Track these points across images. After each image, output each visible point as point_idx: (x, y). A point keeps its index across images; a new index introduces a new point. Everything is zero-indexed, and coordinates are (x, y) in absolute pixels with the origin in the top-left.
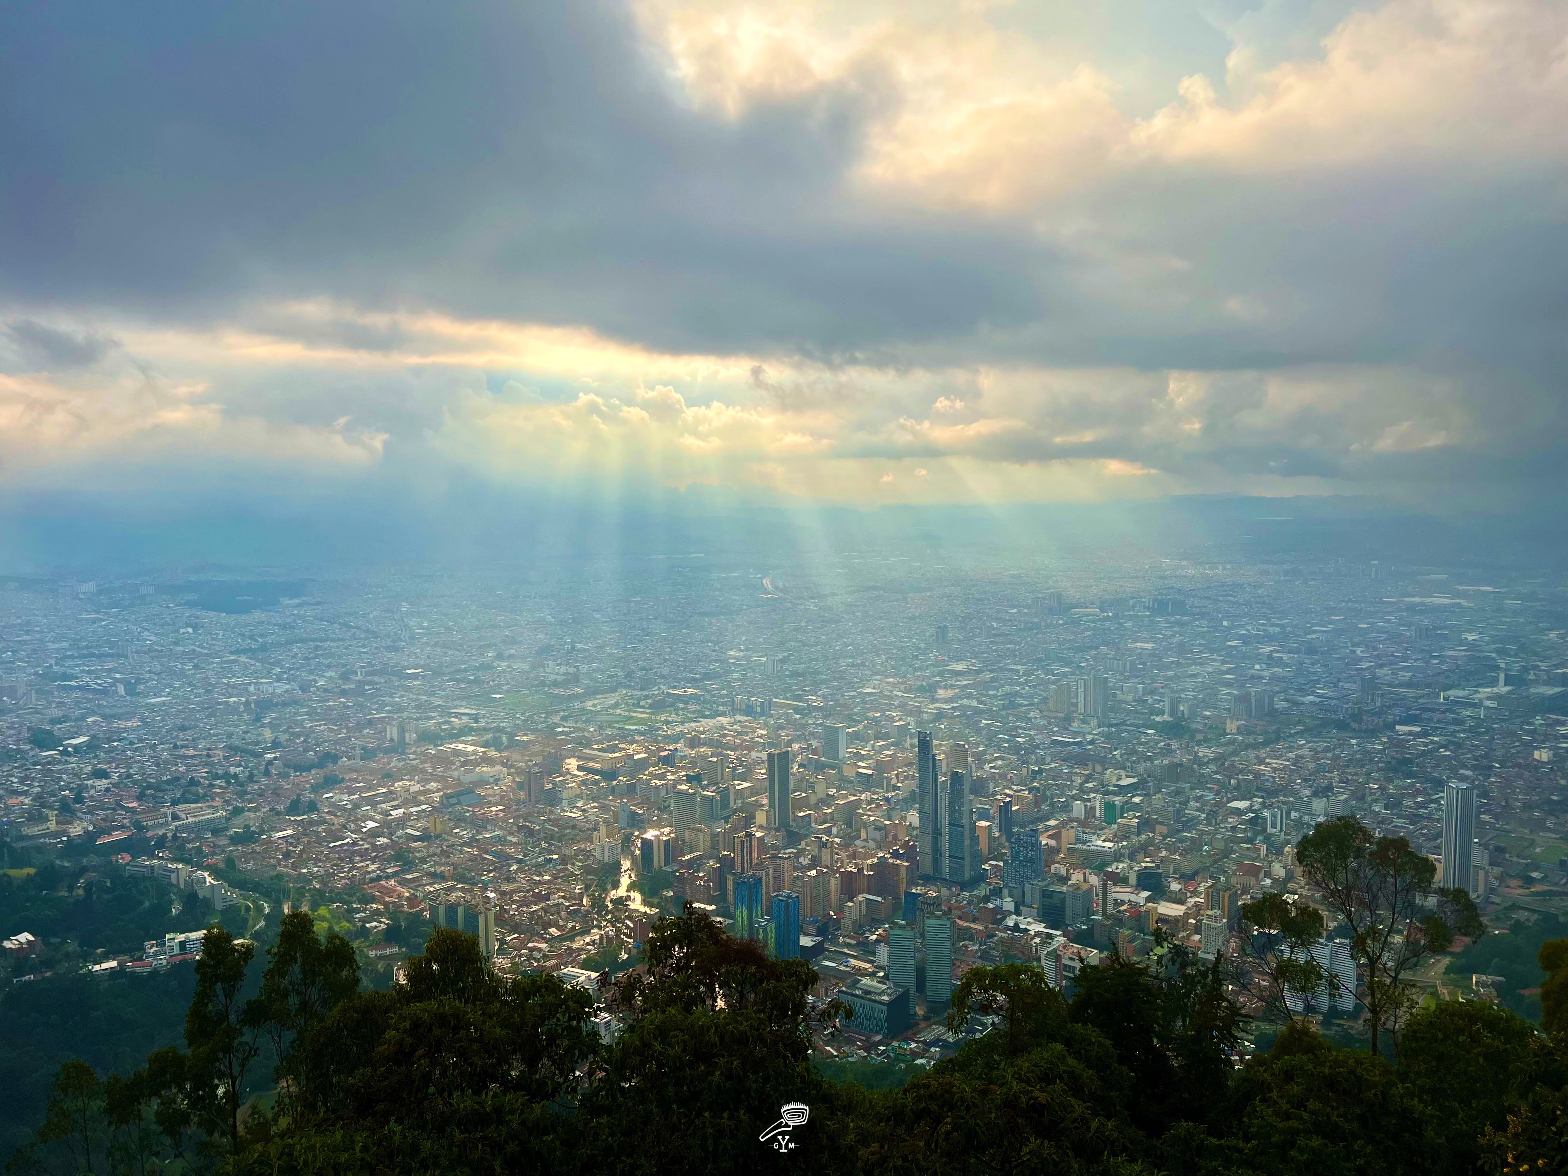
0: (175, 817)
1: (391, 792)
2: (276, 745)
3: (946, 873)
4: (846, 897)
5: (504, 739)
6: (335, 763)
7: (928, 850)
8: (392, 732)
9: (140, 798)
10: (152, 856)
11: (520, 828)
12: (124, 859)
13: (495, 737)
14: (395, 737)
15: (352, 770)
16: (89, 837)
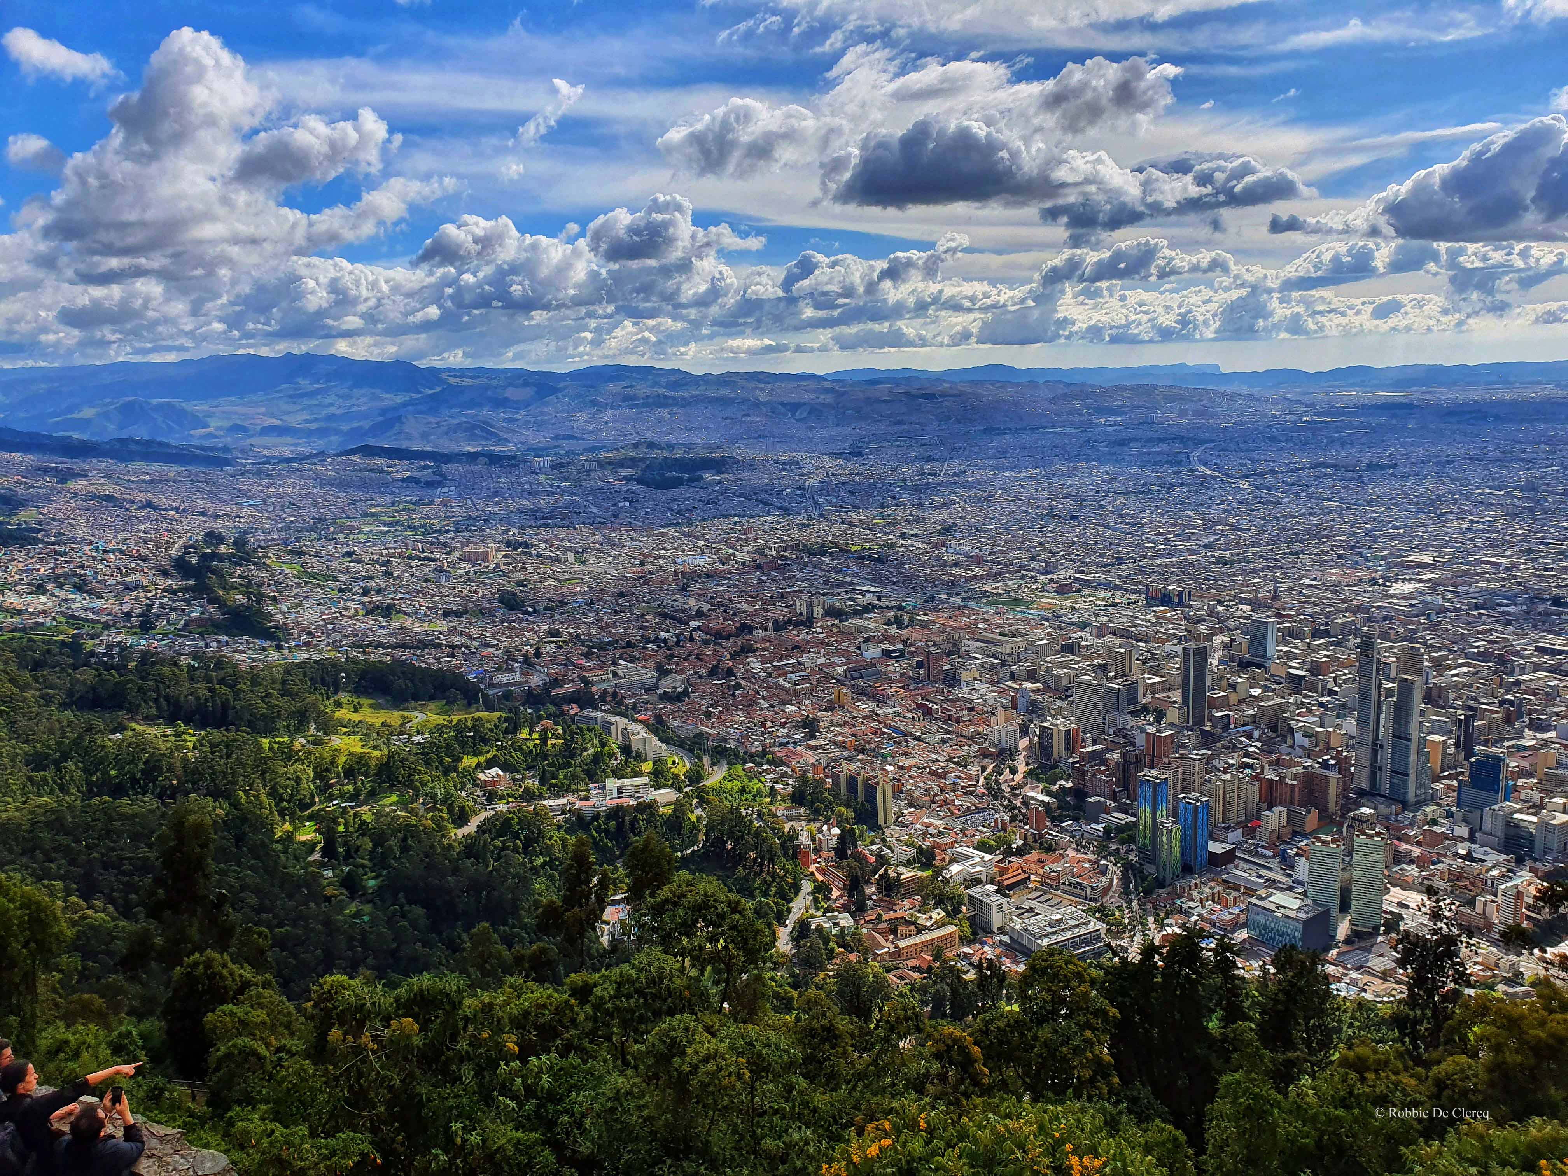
0: (615, 675)
1: (800, 664)
2: (699, 614)
3: (1385, 789)
4: (1265, 806)
5: (906, 618)
6: (750, 633)
7: (1366, 762)
8: (802, 606)
9: (587, 655)
10: (597, 709)
11: (920, 706)
12: (574, 709)
13: (896, 617)
14: (804, 612)
15: (764, 639)
16: (547, 688)
